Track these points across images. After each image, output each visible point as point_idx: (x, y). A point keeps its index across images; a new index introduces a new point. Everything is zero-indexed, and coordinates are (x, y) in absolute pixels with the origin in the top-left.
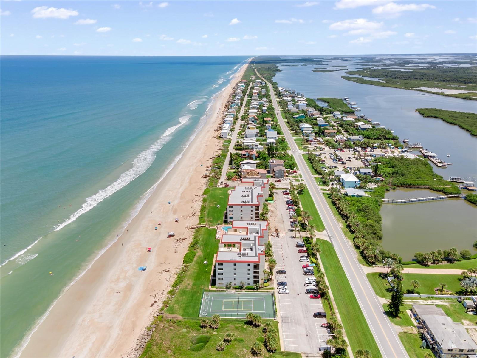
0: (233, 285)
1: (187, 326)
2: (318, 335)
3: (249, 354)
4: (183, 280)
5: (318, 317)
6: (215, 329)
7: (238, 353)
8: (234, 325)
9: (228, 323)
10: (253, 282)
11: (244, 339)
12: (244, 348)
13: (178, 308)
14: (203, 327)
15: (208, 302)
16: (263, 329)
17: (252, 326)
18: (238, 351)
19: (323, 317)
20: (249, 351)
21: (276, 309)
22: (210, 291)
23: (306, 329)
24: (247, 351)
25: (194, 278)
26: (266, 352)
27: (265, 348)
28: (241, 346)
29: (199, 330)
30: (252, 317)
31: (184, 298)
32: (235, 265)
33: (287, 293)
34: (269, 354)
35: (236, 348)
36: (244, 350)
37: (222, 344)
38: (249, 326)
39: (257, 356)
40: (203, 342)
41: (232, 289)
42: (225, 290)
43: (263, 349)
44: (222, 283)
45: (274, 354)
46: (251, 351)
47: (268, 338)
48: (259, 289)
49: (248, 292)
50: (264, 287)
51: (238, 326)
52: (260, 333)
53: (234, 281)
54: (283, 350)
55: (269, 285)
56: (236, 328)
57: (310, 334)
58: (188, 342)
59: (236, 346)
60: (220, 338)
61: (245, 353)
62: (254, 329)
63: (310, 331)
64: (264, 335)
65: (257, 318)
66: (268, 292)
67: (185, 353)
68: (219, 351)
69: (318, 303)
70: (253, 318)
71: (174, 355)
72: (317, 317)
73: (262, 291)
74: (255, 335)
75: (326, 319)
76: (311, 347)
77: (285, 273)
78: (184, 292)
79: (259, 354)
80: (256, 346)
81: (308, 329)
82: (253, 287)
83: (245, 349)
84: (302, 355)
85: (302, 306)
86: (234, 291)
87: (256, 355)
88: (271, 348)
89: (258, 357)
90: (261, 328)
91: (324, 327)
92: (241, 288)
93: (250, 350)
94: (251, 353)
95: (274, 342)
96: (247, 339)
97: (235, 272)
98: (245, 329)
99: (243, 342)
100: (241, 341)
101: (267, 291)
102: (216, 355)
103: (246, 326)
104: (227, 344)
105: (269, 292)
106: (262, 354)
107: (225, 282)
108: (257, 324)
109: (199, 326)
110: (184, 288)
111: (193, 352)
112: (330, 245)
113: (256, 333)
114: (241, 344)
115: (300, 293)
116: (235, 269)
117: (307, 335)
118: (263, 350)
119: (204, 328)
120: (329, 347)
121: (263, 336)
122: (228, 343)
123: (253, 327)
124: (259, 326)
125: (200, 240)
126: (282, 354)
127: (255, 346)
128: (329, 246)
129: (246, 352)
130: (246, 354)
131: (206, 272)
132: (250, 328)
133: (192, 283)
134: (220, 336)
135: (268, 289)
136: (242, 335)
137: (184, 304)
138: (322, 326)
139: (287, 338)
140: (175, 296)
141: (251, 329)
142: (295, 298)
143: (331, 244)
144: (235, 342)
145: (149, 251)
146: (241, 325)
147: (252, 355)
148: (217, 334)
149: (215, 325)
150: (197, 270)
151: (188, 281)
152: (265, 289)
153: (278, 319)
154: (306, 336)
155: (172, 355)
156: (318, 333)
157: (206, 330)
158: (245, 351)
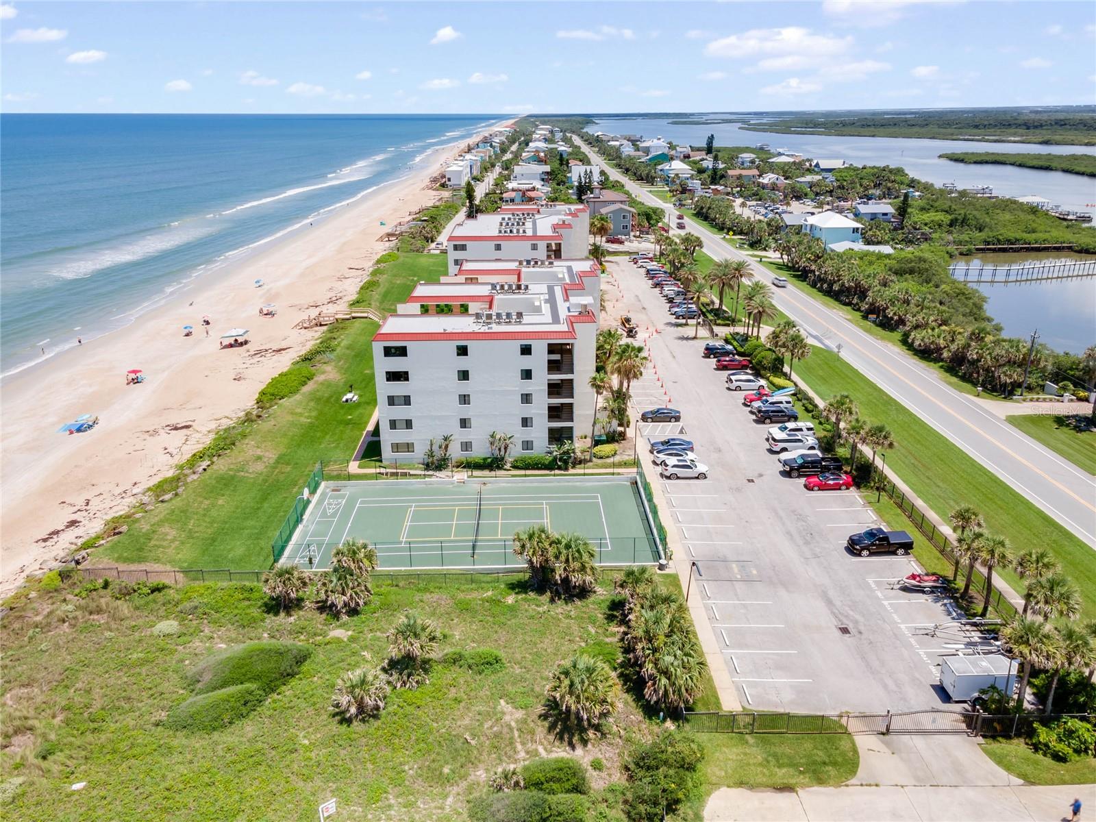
0: (455, 453)
1: (187, 605)
2: (903, 626)
3: (532, 733)
4: (234, 444)
5: (872, 554)
6: (345, 618)
7: (466, 728)
8: (453, 597)
9: (419, 590)
10: (546, 435)
11: (501, 654)
12: (502, 701)
13: (172, 541)
14: (280, 605)
15: (334, 515)
16: (605, 605)
17: (548, 594)
18: (467, 721)
19: (894, 553)
20: (535, 717)
21: (661, 529)
22: (350, 477)
23: (829, 602)
24: (520, 714)
25: (285, 441)
26: (637, 715)
27: (629, 698)
28: (485, 692)
29: (253, 620)
30: (546, 545)
31: (220, 502)
32: (463, 351)
33: (702, 476)
34: (655, 729)
35: (457, 701)
36: (504, 713)
37: (370, 678)
38: (532, 595)
39: (585, 742)
40: (256, 678)
41: (452, 471)
42: (423, 473)
43: (621, 700)
44: (409, 447)
45: (687, 727)
46: (544, 717)
47: (647, 632)
48: (573, 467)
49: (526, 476)
50: (594, 459)
51: (474, 599)
52: (594, 623)
53: (460, 435)
54: (730, 703)
55: (615, 454)
56: (465, 609)
57: (856, 622)
58: (166, 686)
59: (453, 690)
60: (365, 653)
61: (511, 729)
62: (560, 610)
63: (851, 613)
64: (613, 635)
65: (574, 550)
66: (613, 474)
67: (123, 746)
68: (348, 721)
69: (852, 504)
70: (551, 551)
71: (39, 761)
72: (865, 553)
73: (587, 471)
74: (566, 633)
75: (911, 558)
76: (885, 686)
77: (677, 419)
78: (227, 483)
79: (597, 728)
80: (577, 680)
81: (838, 603)
82: (549, 458)
83: (509, 708)
84: (853, 725)
85: (781, 518)
86: (463, 475)
87: (576, 739)
88: (666, 691)
89: (590, 746)
90: (594, 603)
91: (920, 590)
92: (493, 464)
93: (540, 709)
94: (546, 724)
95: (687, 655)
96: (518, 656)
97: (465, 388)
98: (512, 609)
99: (495, 672)
100: (490, 663)
101: (611, 470)
102: (324, 744)
103: (514, 596)
104: (404, 683)
105: (619, 474)
106: (615, 729)
107: (422, 438)
108: (576, 579)
109: (260, 603)
110: (230, 470)
111: (180, 740)
112: (825, 354)
113: (569, 628)
114: (489, 679)
115: (756, 474)
116: (464, 375)
117: (845, 631)
118: (620, 705)
119: (282, 614)
120: (1002, 677)
121: (608, 640)
122: (409, 676)
123: (552, 601)
124: (583, 592)
125: (342, 345)
126: (728, 723)
127: (567, 682)
128: (824, 356)
129: (517, 721)
130: (516, 734)
131: (348, 424)
132: (539, 604)
133: (275, 457)
134: (365, 648)
135: (614, 465)
136: (495, 636)
137: (212, 523)
138: (905, 589)
139: (740, 646)
140: (176, 495)
141: (541, 609)
142: (738, 490)
143: (826, 351)
144: (455, 672)
145: (136, 381)
146: (490, 593)
147: (551, 737)
148: (352, 639)
149: (343, 593)
150: (308, 417)
151: (258, 447)
152: (598, 466)
153: (679, 565)
154: (839, 633)
155: (32, 759)
156: (895, 616)
157: (292, 619)
158: (507, 718)
